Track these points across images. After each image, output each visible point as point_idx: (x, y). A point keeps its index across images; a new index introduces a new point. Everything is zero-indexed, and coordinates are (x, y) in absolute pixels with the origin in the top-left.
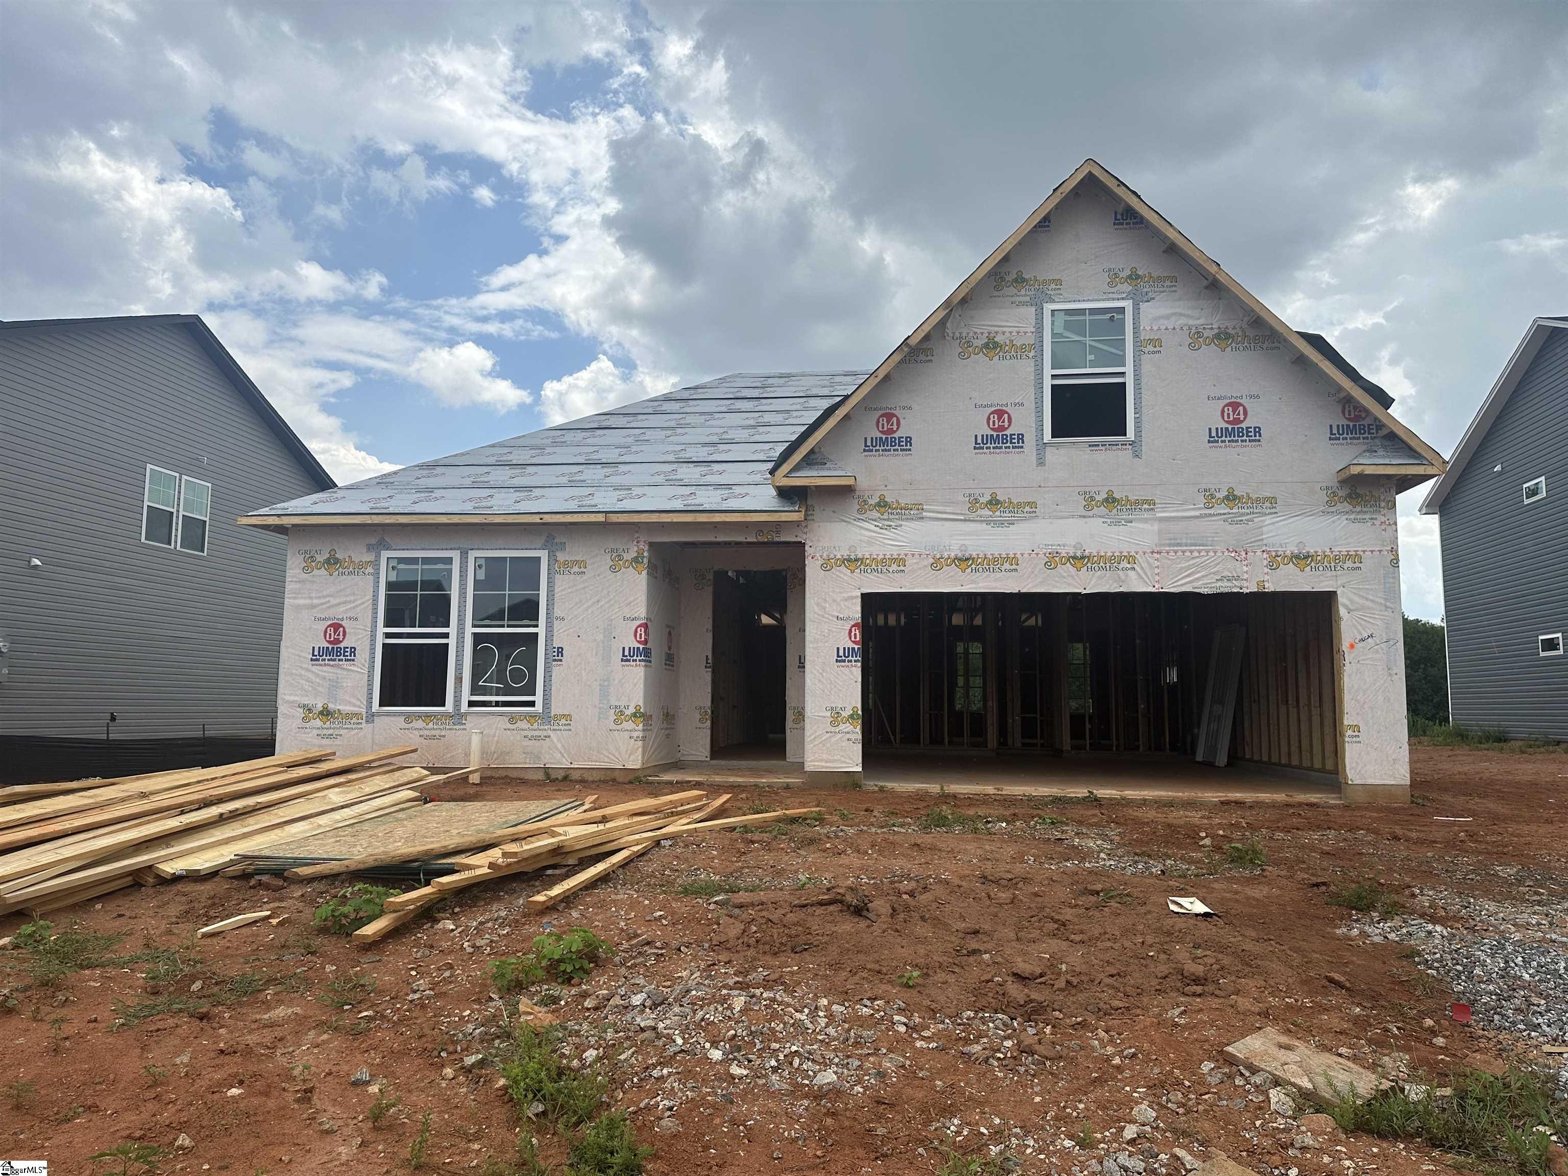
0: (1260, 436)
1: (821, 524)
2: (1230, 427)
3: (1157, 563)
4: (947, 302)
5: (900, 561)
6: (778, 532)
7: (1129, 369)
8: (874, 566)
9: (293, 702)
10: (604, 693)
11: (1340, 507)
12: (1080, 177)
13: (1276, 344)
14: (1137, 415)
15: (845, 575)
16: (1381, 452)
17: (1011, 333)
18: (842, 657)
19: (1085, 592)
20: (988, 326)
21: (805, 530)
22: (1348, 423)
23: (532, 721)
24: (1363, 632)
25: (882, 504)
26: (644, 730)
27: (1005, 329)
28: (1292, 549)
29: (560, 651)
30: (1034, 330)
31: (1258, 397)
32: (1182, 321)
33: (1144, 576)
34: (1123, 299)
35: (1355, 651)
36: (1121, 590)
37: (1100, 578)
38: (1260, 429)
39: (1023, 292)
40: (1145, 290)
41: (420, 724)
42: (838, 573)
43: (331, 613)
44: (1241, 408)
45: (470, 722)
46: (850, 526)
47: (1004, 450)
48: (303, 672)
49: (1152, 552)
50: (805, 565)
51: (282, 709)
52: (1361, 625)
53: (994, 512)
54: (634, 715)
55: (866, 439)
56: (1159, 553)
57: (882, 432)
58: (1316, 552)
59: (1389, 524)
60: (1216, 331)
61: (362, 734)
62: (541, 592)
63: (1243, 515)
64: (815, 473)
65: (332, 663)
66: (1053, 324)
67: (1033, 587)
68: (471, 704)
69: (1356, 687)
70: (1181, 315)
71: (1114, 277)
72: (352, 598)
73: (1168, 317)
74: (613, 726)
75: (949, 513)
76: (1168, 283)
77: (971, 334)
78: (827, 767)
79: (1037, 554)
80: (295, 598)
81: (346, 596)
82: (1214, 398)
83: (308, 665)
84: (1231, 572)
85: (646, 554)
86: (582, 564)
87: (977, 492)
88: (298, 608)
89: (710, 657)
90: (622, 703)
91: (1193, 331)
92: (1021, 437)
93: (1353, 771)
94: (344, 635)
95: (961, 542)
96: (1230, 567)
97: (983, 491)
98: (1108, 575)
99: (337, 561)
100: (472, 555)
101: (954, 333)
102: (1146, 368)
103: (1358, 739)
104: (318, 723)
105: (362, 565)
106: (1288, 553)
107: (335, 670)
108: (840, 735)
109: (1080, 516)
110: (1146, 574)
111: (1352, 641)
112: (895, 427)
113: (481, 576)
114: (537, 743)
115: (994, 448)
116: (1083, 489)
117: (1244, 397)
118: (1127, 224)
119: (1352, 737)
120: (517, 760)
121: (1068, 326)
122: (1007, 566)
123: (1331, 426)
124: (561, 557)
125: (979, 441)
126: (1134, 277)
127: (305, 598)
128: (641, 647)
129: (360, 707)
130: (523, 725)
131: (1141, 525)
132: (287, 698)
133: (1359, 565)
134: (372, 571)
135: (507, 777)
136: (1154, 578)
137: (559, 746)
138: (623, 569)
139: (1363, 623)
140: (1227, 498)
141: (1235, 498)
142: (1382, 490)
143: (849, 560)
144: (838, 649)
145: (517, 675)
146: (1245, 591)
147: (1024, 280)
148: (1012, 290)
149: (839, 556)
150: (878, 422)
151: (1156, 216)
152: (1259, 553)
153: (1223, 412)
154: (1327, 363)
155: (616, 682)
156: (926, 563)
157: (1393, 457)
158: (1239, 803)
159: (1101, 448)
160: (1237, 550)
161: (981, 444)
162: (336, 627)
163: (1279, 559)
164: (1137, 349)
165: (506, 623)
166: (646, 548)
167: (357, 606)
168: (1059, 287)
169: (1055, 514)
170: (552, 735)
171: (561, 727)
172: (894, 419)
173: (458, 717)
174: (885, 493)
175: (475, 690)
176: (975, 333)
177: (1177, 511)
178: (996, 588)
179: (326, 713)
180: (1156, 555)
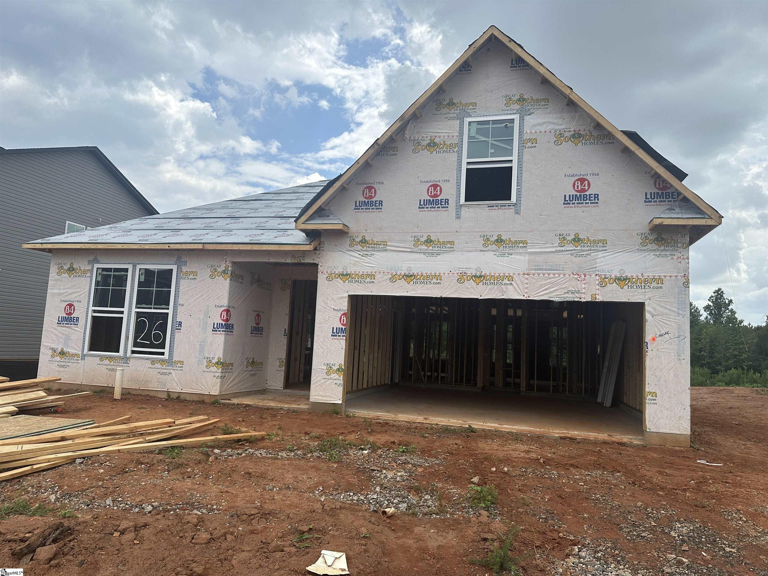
0: (598, 200)
1: (328, 253)
2: (578, 194)
3: (526, 281)
4: (402, 117)
5: (372, 276)
6: (303, 257)
7: (515, 158)
8: (356, 279)
9: (47, 346)
10: (202, 349)
11: (649, 246)
12: (486, 36)
13: (612, 141)
14: (519, 187)
15: (340, 283)
16: (677, 210)
17: (444, 136)
18: (335, 333)
19: (481, 298)
20: (430, 132)
21: (319, 256)
22: (658, 191)
23: (163, 363)
24: (661, 330)
25: (364, 241)
26: (222, 372)
27: (441, 134)
28: (615, 273)
29: (180, 324)
30: (458, 134)
31: (598, 174)
32: (551, 127)
33: (518, 289)
34: (514, 114)
35: (656, 342)
36: (503, 297)
37: (491, 289)
38: (598, 195)
39: (453, 111)
40: (528, 107)
41: (107, 362)
42: (336, 283)
43: (68, 298)
44: (586, 182)
45: (132, 363)
46: (344, 254)
47: (436, 209)
48: (53, 330)
49: (524, 274)
50: (317, 277)
51: (42, 349)
52: (660, 325)
53: (428, 247)
54: (217, 363)
55: (356, 202)
56: (528, 274)
57: (365, 198)
58: (632, 276)
59: (683, 259)
60: (573, 133)
61: (79, 365)
62: (172, 289)
63: (584, 251)
64: (320, 222)
65: (67, 325)
66: (469, 130)
67: (449, 294)
68: (133, 352)
69: (655, 366)
70: (550, 123)
71: (509, 100)
72: (79, 290)
73: (541, 124)
74: (205, 369)
75: (402, 247)
76: (543, 103)
77: (420, 138)
78: (322, 400)
79: (453, 274)
80: (52, 289)
81: (76, 289)
82: (569, 176)
83: (56, 326)
84: (574, 288)
85: (230, 268)
86: (195, 273)
87: (419, 235)
88: (53, 294)
89: (287, 330)
90: (211, 356)
91: (557, 133)
92: (447, 201)
93: (651, 423)
94: (74, 310)
95: (408, 265)
96: (573, 285)
97: (423, 234)
98: (495, 288)
99: (74, 269)
100: (138, 267)
101: (410, 137)
102: (526, 157)
103: (655, 402)
104: (58, 358)
105: (85, 272)
106: (613, 276)
107: (68, 330)
108: (331, 381)
109: (480, 251)
110: (519, 287)
111: (654, 336)
112: (373, 195)
113: (142, 279)
114: (164, 377)
115: (430, 208)
116: (482, 234)
117: (589, 174)
118: (519, 67)
119: (652, 400)
120: (154, 386)
121: (478, 131)
122: (434, 280)
123: (646, 193)
124: (184, 269)
125: (422, 203)
126: (521, 100)
127: (57, 289)
128: (224, 323)
129: (79, 351)
130: (158, 365)
131: (518, 257)
132: (45, 344)
133: (662, 285)
134: (90, 275)
135: (148, 395)
136: (524, 290)
137: (176, 379)
138: (217, 277)
139: (662, 323)
140: (574, 240)
141: (579, 240)
142: (679, 236)
143: (343, 275)
144: (333, 328)
145: (157, 337)
146: (583, 300)
147: (453, 104)
148: (446, 110)
149: (337, 272)
150: (364, 191)
151: (532, 59)
152: (593, 276)
153: (574, 184)
154: (641, 151)
155: (209, 342)
156: (387, 278)
157: (685, 213)
158: (572, 439)
159: (495, 208)
160: (579, 273)
161: (423, 205)
162: (71, 305)
163: (607, 280)
164: (521, 145)
165: (153, 306)
166: (230, 265)
167: (81, 294)
168: (474, 107)
169: (465, 249)
170: (173, 373)
171: (177, 368)
172: (373, 190)
173: (125, 359)
174: (365, 235)
175: (136, 344)
176: (423, 137)
177: (541, 248)
178: (427, 294)
179: (62, 353)
180: (526, 276)
